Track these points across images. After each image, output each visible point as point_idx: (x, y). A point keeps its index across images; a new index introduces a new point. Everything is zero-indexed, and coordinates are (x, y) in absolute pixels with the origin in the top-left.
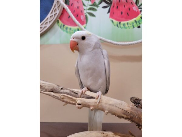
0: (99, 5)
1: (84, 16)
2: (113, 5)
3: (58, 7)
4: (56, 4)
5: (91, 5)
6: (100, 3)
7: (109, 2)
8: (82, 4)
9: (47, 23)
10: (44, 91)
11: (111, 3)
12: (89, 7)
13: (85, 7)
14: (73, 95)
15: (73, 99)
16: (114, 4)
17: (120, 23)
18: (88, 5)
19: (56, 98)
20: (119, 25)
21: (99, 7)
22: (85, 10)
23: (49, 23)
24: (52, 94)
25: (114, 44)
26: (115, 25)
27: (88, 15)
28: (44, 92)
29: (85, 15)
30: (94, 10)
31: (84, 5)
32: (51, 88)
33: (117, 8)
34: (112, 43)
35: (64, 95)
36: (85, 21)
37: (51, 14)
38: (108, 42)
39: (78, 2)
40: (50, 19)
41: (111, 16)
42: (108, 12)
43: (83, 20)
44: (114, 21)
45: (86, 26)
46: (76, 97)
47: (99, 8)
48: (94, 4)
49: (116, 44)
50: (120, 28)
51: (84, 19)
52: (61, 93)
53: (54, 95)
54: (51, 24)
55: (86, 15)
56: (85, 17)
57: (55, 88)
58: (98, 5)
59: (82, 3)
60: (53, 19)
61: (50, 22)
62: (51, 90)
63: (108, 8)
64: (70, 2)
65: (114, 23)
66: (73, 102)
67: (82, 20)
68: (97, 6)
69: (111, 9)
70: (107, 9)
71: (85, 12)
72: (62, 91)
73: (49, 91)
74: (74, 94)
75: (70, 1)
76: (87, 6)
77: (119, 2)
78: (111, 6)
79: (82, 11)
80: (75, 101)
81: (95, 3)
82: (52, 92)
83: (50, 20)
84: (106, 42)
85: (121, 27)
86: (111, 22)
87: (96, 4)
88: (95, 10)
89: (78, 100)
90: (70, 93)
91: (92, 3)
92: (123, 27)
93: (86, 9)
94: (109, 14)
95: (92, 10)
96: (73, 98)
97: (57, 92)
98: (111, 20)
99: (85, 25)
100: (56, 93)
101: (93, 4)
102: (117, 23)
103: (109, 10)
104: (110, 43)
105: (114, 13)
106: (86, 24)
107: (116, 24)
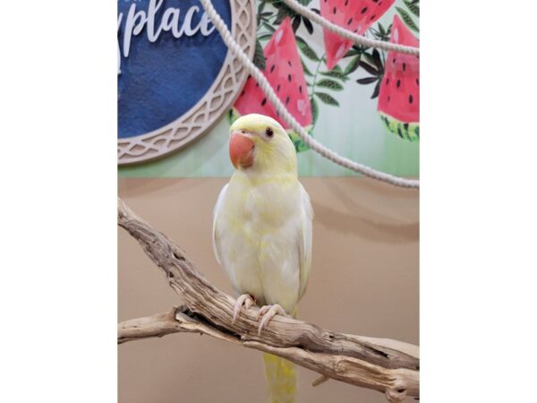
0: (349, 76)
1: (305, 102)
2: (385, 76)
3: (237, 74)
4: (232, 67)
5: (327, 74)
6: (352, 69)
7: (375, 67)
8: (302, 69)
9: (203, 115)
10: (269, 345)
11: (380, 72)
12: (320, 78)
13: (308, 79)
14: (376, 358)
15: (378, 373)
16: (389, 74)
17: (406, 126)
18: (317, 71)
19: (315, 366)
20: (403, 131)
21: (348, 79)
22: (308, 85)
23: (209, 119)
24: (302, 353)
25: (397, 185)
26: (392, 131)
27: (318, 101)
28: (271, 348)
29: (310, 98)
30: (333, 87)
31: (306, 71)
32: (295, 335)
33: (399, 84)
34: (391, 183)
35: (348, 361)
36: (310, 115)
37: (215, 91)
38: (380, 179)
39: (289, 63)
40: (211, 106)
41: (383, 106)
42: (375, 95)
43: (304, 114)
44: (390, 119)
45: (313, 128)
46: (387, 367)
47: (347, 82)
48: (336, 71)
49: (404, 186)
50: (406, 141)
51: (307, 111)
52: (336, 352)
53: (305, 359)
54: (213, 119)
55: (312, 101)
56: (309, 103)
57: (310, 336)
58: (347, 74)
59: (301, 66)
60: (222, 105)
61: (211, 113)
62: (298, 343)
63: (375, 84)
64: (267, 62)
65: (390, 125)
66: (378, 384)
67: (301, 113)
68: (343, 77)
69: (381, 86)
70: (371, 87)
71: (310, 90)
72: (336, 345)
73: (287, 346)
74: (378, 356)
75: (266, 59)
76: (315, 76)
77: (402, 69)
78: (381, 80)
79: (301, 88)
80: (386, 379)
81: (336, 67)
82: (301, 347)
83: (212, 110)
84: (374, 177)
85: (409, 137)
86: (383, 123)
87: (338, 71)
88: (337, 87)
89: (398, 377)
90: (363, 354)
91: (330, 67)
92: (414, 138)
93: (312, 83)
94: (377, 99)
95: (329, 86)
96: (379, 368)
97: (320, 348)
98: (382, 117)
99: (309, 127)
100: (314, 351)
101: (331, 70)
102: (399, 125)
103: (377, 89)
104: (387, 181)
105: (389, 98)
106: (313, 123)
107: (396, 129)
